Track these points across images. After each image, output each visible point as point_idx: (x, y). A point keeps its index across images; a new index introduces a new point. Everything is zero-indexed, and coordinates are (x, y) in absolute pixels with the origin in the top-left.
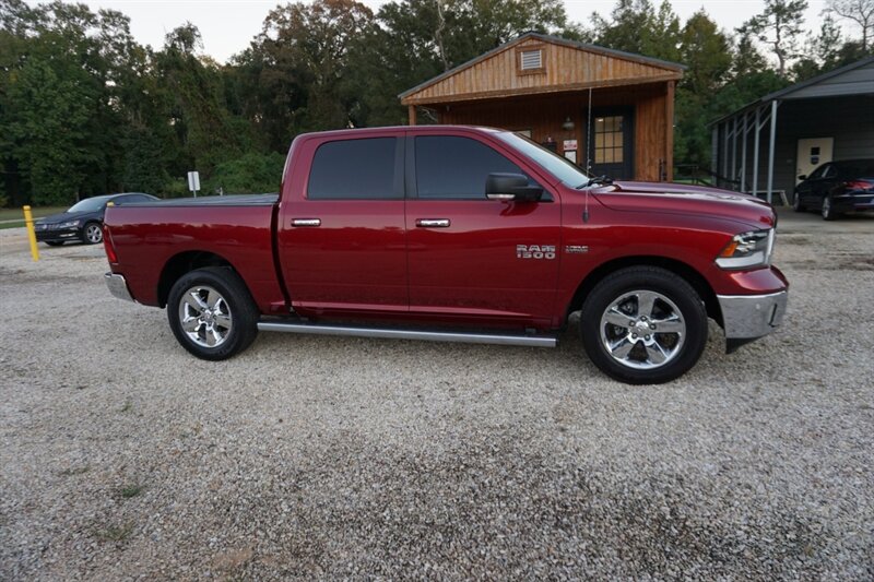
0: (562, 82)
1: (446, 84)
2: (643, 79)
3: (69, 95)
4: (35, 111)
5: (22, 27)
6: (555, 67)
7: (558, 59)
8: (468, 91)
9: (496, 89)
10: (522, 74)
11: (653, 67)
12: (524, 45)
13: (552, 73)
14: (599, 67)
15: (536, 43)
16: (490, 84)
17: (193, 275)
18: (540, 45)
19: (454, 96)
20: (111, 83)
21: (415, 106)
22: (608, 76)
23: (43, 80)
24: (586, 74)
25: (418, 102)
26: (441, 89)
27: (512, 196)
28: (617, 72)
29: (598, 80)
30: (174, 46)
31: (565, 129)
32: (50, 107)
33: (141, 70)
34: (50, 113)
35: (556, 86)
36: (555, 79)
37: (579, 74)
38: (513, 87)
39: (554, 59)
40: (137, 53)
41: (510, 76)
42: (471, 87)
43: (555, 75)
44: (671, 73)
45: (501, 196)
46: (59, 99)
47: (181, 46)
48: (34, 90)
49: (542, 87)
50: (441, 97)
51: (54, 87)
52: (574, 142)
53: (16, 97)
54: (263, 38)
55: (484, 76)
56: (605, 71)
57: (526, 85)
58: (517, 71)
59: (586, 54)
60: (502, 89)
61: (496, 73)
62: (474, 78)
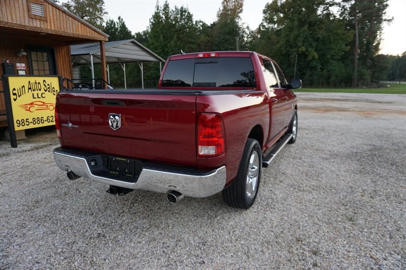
0: (57, 29)
6: (52, 19)
7: (53, 15)
9: (14, 22)
10: (32, 17)
11: (97, 32)
14: (74, 25)
16: (9, 18)
18: (41, 2)
22: (79, 32)
24: (69, 28)
28: (83, 31)
29: (75, 32)
35: (53, 31)
37: (65, 27)
38: (27, 24)
41: (24, 16)
43: (52, 24)
44: (103, 37)
49: (46, 29)
52: (23, 65)
55: (4, 10)
56: (77, 28)
57: (35, 25)
58: (29, 14)
59: (68, 16)
60: (19, 23)
61: (13, 10)
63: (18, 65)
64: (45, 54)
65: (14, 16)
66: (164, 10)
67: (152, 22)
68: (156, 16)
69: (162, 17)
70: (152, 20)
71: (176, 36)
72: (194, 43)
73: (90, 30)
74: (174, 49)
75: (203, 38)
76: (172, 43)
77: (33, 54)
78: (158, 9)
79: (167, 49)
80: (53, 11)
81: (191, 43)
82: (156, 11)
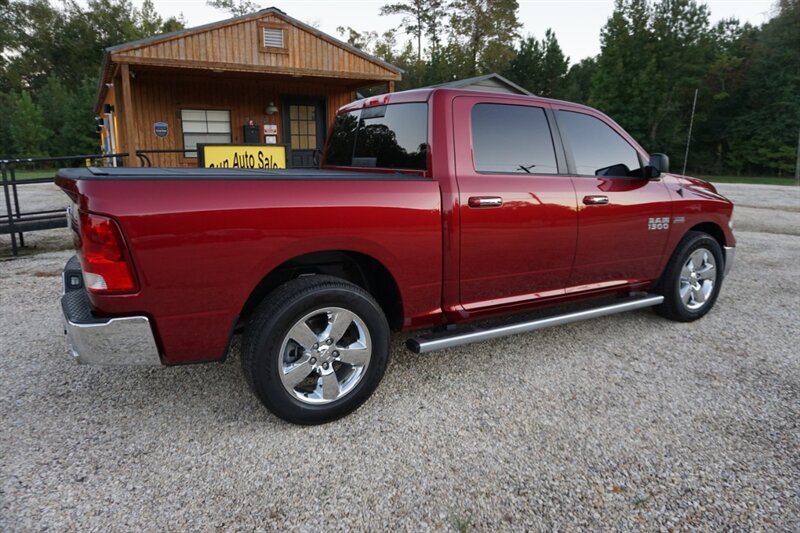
0: (304, 67)
1: (175, 46)
2: (371, 75)
6: (297, 50)
7: (299, 43)
8: (203, 59)
9: (237, 62)
10: (264, 51)
12: (266, 20)
13: (294, 55)
14: (336, 58)
15: (278, 21)
16: (230, 56)
18: (281, 25)
19: (187, 61)
21: (132, 66)
22: (344, 67)
24: (326, 62)
25: (137, 61)
26: (168, 52)
28: (352, 65)
29: (336, 69)
35: (298, 70)
36: (297, 62)
37: (320, 62)
38: (255, 63)
39: (296, 42)
41: (252, 51)
42: (207, 58)
43: (297, 58)
44: (392, 74)
49: (286, 68)
50: (169, 60)
52: (274, 127)
55: (222, 45)
56: (341, 63)
57: (268, 63)
58: (259, 47)
59: (325, 43)
60: (243, 63)
61: (236, 44)
62: (209, 45)
63: (266, 127)
64: (312, 109)
65: (236, 53)
66: (632, 7)
67: (605, 35)
68: (616, 22)
69: (628, 23)
70: (606, 31)
71: (654, 60)
72: (698, 74)
73: (366, 63)
74: (646, 89)
75: (724, 60)
76: (643, 76)
77: (293, 109)
78: (620, 6)
79: (629, 90)
80: (299, 37)
81: (691, 73)
82: (618, 11)
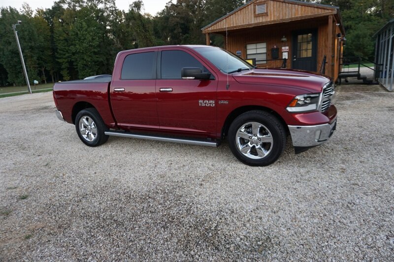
0: (276, 19)
1: (222, 22)
2: (316, 15)
3: (91, 34)
4: (79, 41)
5: (74, 6)
6: (272, 11)
7: (274, 8)
8: (232, 26)
9: (245, 24)
10: (257, 16)
11: (321, 8)
12: (258, 2)
13: (271, 15)
14: (294, 10)
16: (242, 22)
17: (83, 111)
18: (265, 2)
19: (226, 28)
20: (108, 28)
21: (209, 34)
22: (298, 14)
23: (82, 28)
24: (287, 14)
26: (220, 25)
27: (194, 78)
28: (303, 12)
29: (293, 17)
30: (132, 9)
31: (283, 41)
32: (85, 39)
33: (120, 21)
34: (85, 41)
35: (273, 21)
36: (272, 18)
37: (284, 15)
38: (252, 23)
39: (272, 8)
40: (119, 13)
41: (251, 17)
42: (233, 23)
43: (272, 15)
44: (331, 11)
45: (188, 78)
46: (88, 35)
47: (135, 9)
48: (79, 32)
49: (266, 22)
50: (220, 29)
51: (86, 30)
52: (287, 48)
53: (72, 35)
54: (170, 4)
55: (239, 18)
56: (296, 12)
57: (258, 21)
58: (254, 15)
59: (287, 4)
61: (245, 16)
62: (234, 19)
65: (245, 20)
77: (300, 37)
